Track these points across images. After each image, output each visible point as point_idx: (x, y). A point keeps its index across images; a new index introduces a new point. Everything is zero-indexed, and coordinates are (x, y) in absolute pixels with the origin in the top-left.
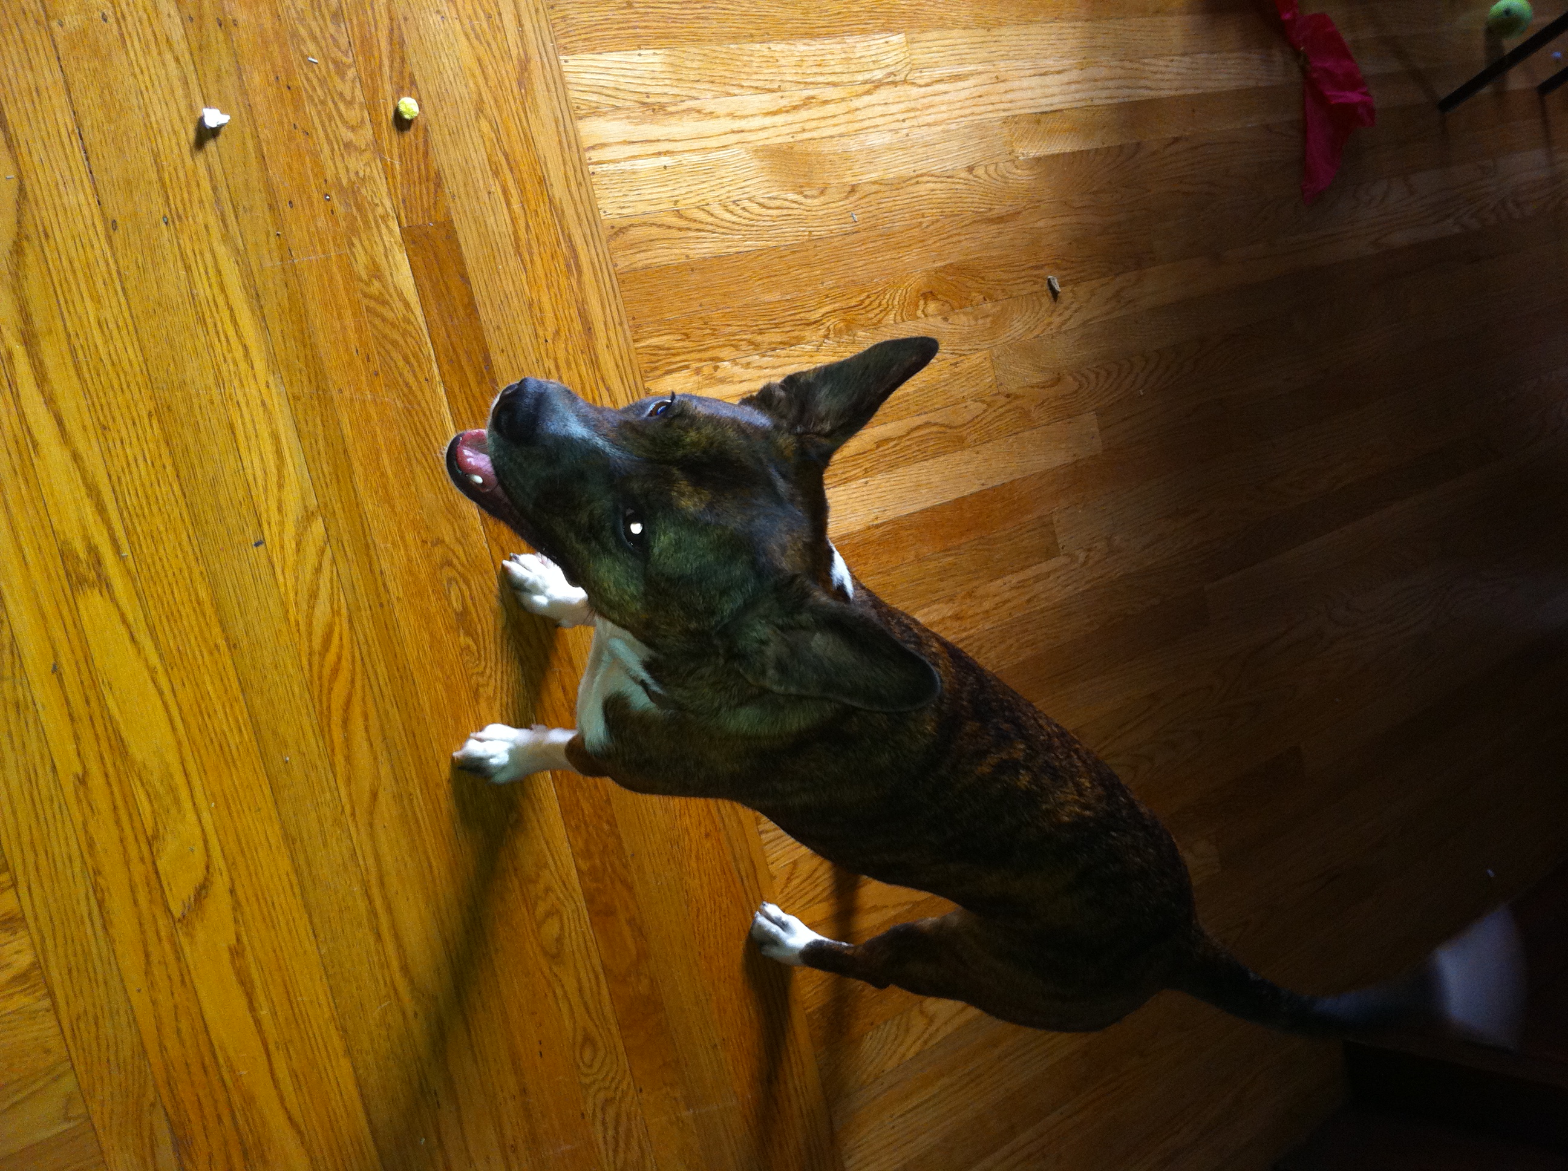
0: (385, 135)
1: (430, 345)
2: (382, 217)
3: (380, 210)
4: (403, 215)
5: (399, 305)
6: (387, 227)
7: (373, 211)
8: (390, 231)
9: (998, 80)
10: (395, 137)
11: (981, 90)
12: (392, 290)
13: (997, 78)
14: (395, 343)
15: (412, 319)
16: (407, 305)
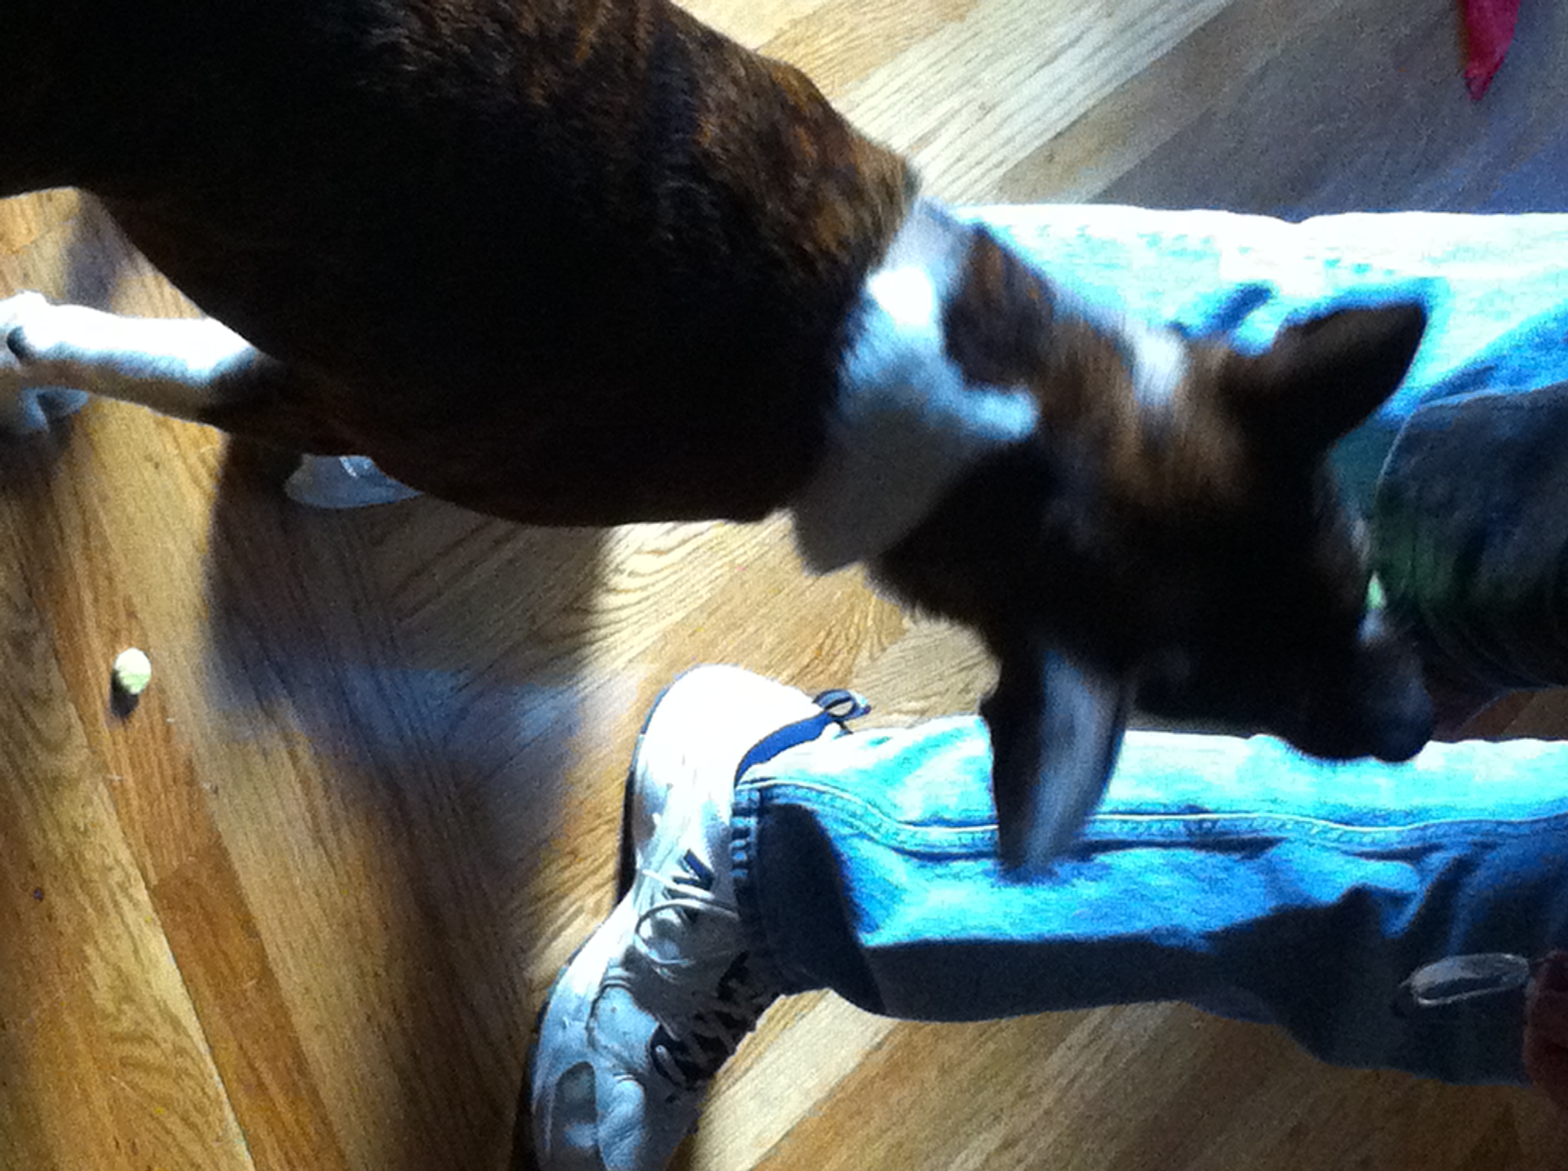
0: (105, 733)
1: (217, 1078)
2: (120, 886)
3: (117, 876)
4: (149, 863)
5: (164, 1032)
6: (131, 898)
7: (105, 882)
8: (136, 905)
9: (986, 109)
10: (120, 732)
11: (960, 145)
12: (153, 1010)
13: (982, 107)
14: (167, 1103)
15: (188, 1045)
16: (176, 1024)
